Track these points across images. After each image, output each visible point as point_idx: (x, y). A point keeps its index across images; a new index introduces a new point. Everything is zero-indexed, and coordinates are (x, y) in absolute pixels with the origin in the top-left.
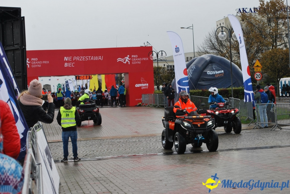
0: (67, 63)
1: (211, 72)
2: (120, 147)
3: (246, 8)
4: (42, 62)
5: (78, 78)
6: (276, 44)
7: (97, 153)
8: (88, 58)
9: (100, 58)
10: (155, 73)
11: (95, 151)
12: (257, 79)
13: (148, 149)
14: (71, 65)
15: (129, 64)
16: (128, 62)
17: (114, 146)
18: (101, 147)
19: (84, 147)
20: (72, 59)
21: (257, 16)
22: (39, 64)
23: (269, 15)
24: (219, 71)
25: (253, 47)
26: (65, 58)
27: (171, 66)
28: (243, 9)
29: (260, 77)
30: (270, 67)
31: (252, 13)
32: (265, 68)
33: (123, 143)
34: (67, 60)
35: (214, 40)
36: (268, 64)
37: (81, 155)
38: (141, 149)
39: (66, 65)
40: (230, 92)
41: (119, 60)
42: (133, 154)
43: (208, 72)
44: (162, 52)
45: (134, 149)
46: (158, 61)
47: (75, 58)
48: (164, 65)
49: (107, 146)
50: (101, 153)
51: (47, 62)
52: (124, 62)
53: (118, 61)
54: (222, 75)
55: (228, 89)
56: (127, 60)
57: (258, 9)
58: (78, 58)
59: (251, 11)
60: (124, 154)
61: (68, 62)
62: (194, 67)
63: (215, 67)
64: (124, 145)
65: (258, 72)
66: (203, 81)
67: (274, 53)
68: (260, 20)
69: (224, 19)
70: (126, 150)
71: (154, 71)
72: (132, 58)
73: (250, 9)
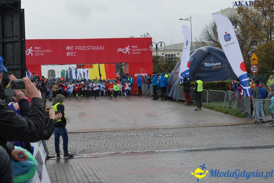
0: (69, 53)
1: (208, 64)
2: (118, 142)
3: (242, 1)
4: (45, 51)
5: (79, 67)
6: (271, 37)
7: (94, 148)
8: (90, 47)
9: (101, 48)
10: (154, 61)
11: (93, 146)
12: (253, 71)
13: (146, 145)
14: (73, 55)
15: (129, 54)
16: (128, 52)
17: (111, 141)
18: (99, 141)
19: (82, 141)
20: (74, 48)
21: (253, 10)
22: (42, 53)
23: (265, 9)
24: (217, 63)
25: (248, 39)
26: (67, 47)
27: (169, 55)
28: (239, 2)
29: (256, 70)
30: (265, 59)
31: (248, 6)
32: (260, 60)
33: (121, 137)
34: (69, 49)
35: (211, 32)
36: (263, 57)
37: (78, 150)
38: (139, 145)
39: (68, 54)
40: (227, 85)
41: (120, 50)
42: (131, 151)
43: (205, 64)
44: (161, 43)
45: (132, 145)
46: (157, 50)
47: (77, 47)
48: (163, 54)
49: (104, 140)
50: (99, 149)
51: (50, 51)
52: (124, 53)
53: (118, 51)
54: (219, 67)
55: (225, 81)
56: (127, 51)
57: (254, 2)
58: (80, 47)
59: (247, 4)
60: (122, 151)
61: (70, 51)
62: (191, 59)
63: (212, 59)
64: (122, 139)
65: (255, 65)
66: (201, 72)
67: (269, 46)
68: (255, 13)
69: (221, 12)
70: (124, 146)
71: (153, 59)
72: (132, 49)
73: (246, 2)
